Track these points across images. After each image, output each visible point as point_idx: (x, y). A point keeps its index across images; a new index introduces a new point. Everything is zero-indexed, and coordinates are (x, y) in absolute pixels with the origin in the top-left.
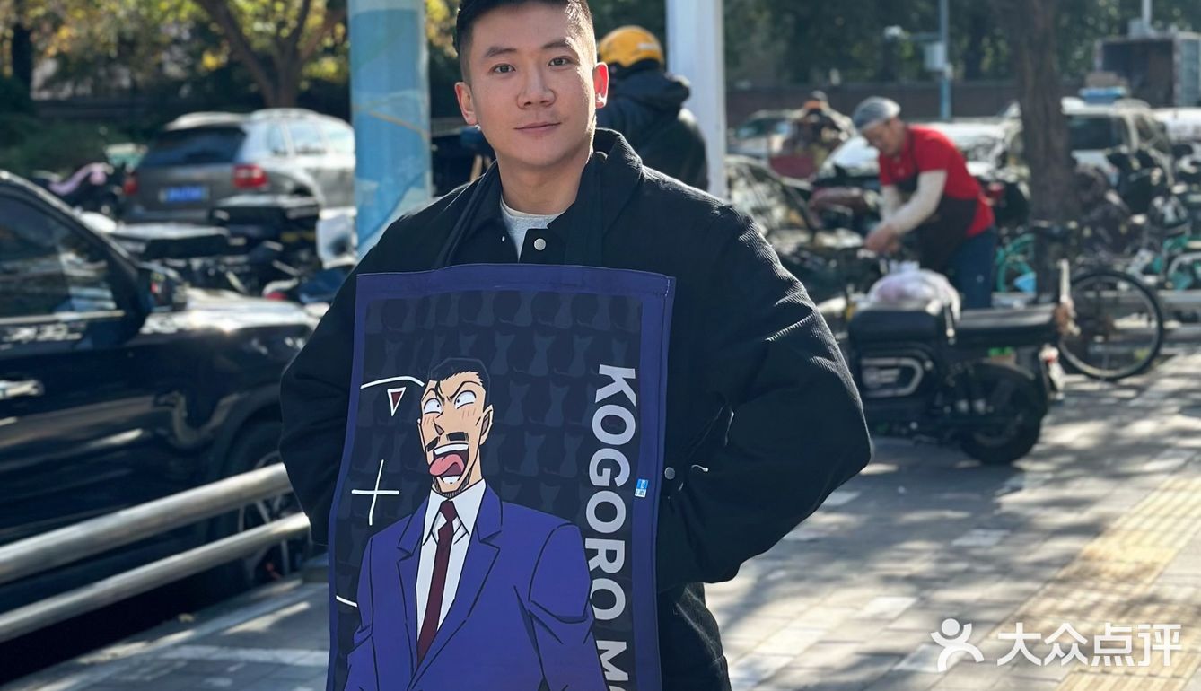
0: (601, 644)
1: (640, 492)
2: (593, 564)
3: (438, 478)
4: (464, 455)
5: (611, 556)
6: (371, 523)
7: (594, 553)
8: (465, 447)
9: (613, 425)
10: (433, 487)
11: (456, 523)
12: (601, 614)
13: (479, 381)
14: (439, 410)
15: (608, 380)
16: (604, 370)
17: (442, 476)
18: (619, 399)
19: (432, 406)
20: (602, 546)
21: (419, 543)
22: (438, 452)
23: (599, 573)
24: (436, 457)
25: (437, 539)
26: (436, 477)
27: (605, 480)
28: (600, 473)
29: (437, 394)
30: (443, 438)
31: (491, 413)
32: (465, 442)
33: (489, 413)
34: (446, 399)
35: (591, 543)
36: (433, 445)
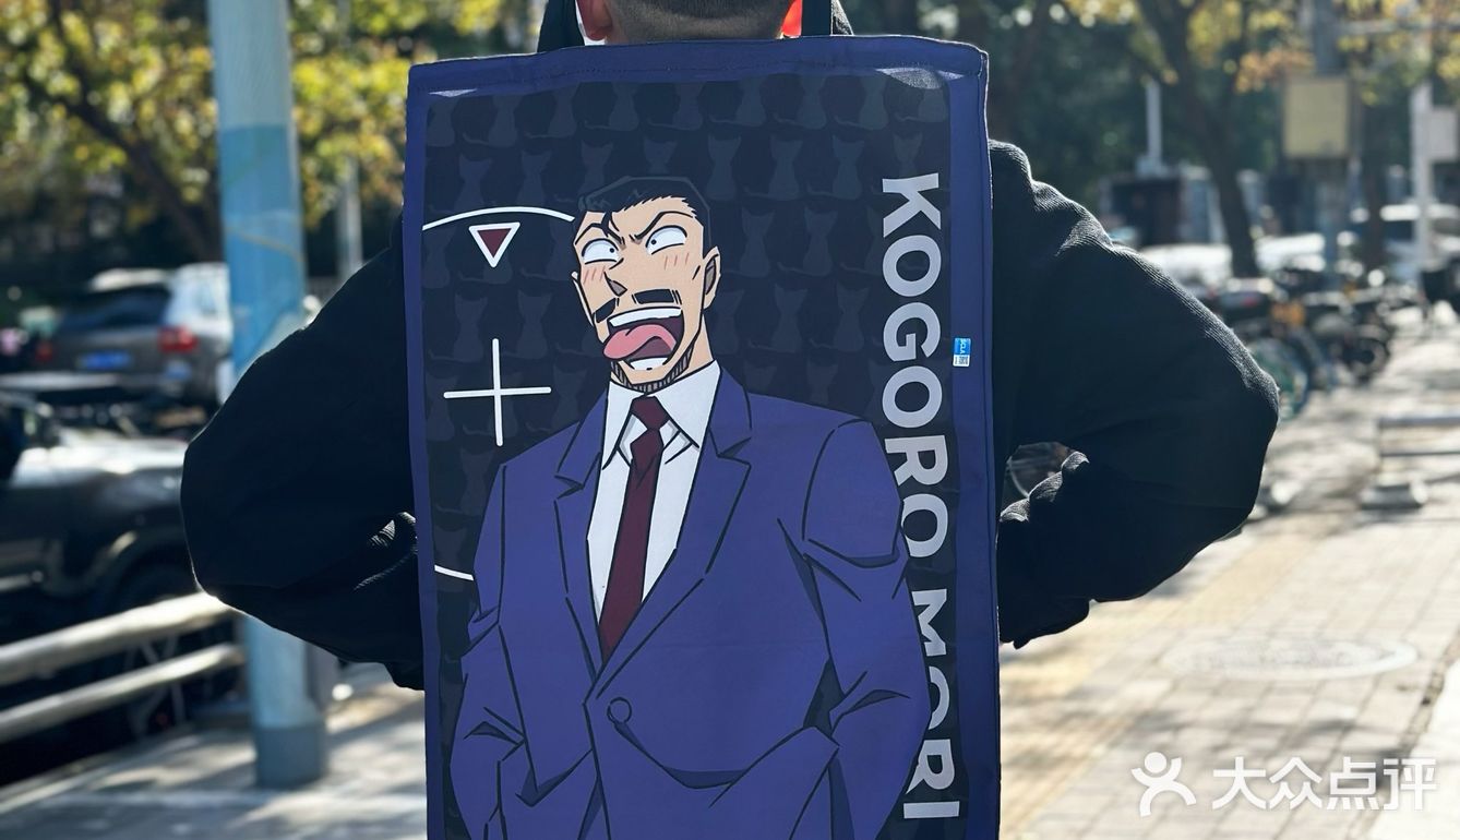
0: (920, 597)
1: (961, 360)
2: (901, 475)
3: (622, 363)
4: (676, 326)
5: (927, 459)
6: (500, 442)
7: (900, 459)
8: (677, 313)
9: (913, 266)
10: (613, 376)
11: (666, 431)
12: (920, 549)
13: (689, 210)
14: (616, 256)
15: (899, 200)
16: (889, 186)
17: (629, 359)
18: (918, 225)
19: (601, 250)
20: (911, 447)
21: (596, 466)
22: (616, 322)
23: (913, 486)
24: (613, 330)
25: (630, 458)
26: (616, 361)
27: (908, 353)
28: (902, 342)
29: (607, 231)
30: (626, 302)
31: (718, 259)
32: (674, 304)
33: (713, 259)
34: (628, 240)
35: (893, 445)
36: (607, 311)
